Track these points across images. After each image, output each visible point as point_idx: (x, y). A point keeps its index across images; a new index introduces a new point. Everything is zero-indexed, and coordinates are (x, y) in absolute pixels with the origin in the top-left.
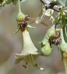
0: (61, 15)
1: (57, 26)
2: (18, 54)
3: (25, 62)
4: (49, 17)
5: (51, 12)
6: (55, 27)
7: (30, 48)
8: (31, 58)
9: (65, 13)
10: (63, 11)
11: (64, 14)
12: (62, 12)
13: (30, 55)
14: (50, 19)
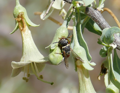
0: (74, 8)
1: (69, 22)
2: (15, 62)
3: (26, 74)
4: (59, 11)
5: (61, 4)
6: (67, 24)
7: (32, 54)
8: (34, 68)
9: (80, 4)
10: (76, 2)
11: (78, 6)
12: (75, 4)
13: (33, 63)
14: (61, 13)
